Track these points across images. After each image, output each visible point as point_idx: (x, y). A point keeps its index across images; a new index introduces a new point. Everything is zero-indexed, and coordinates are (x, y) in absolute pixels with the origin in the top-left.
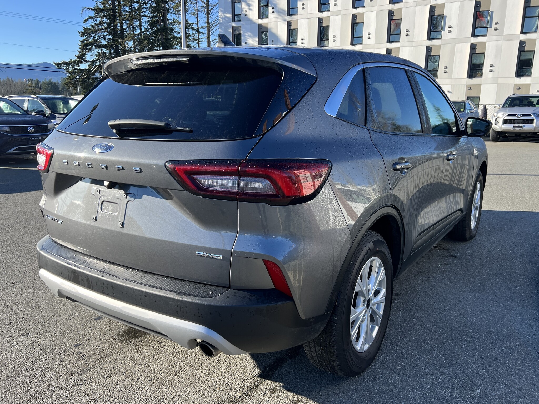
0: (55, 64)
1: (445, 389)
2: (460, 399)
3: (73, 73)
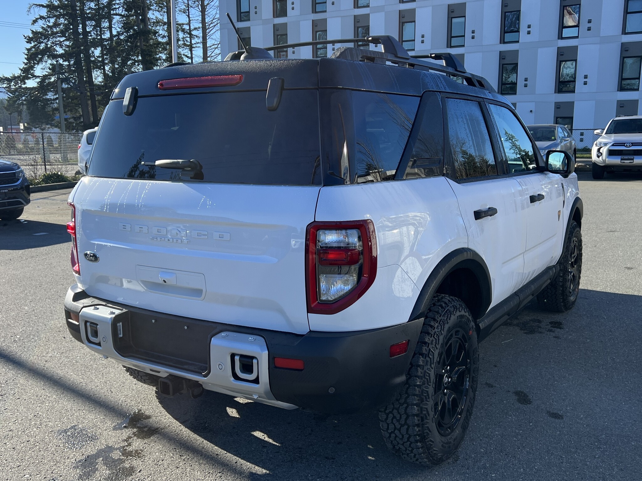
3: (17, 93)
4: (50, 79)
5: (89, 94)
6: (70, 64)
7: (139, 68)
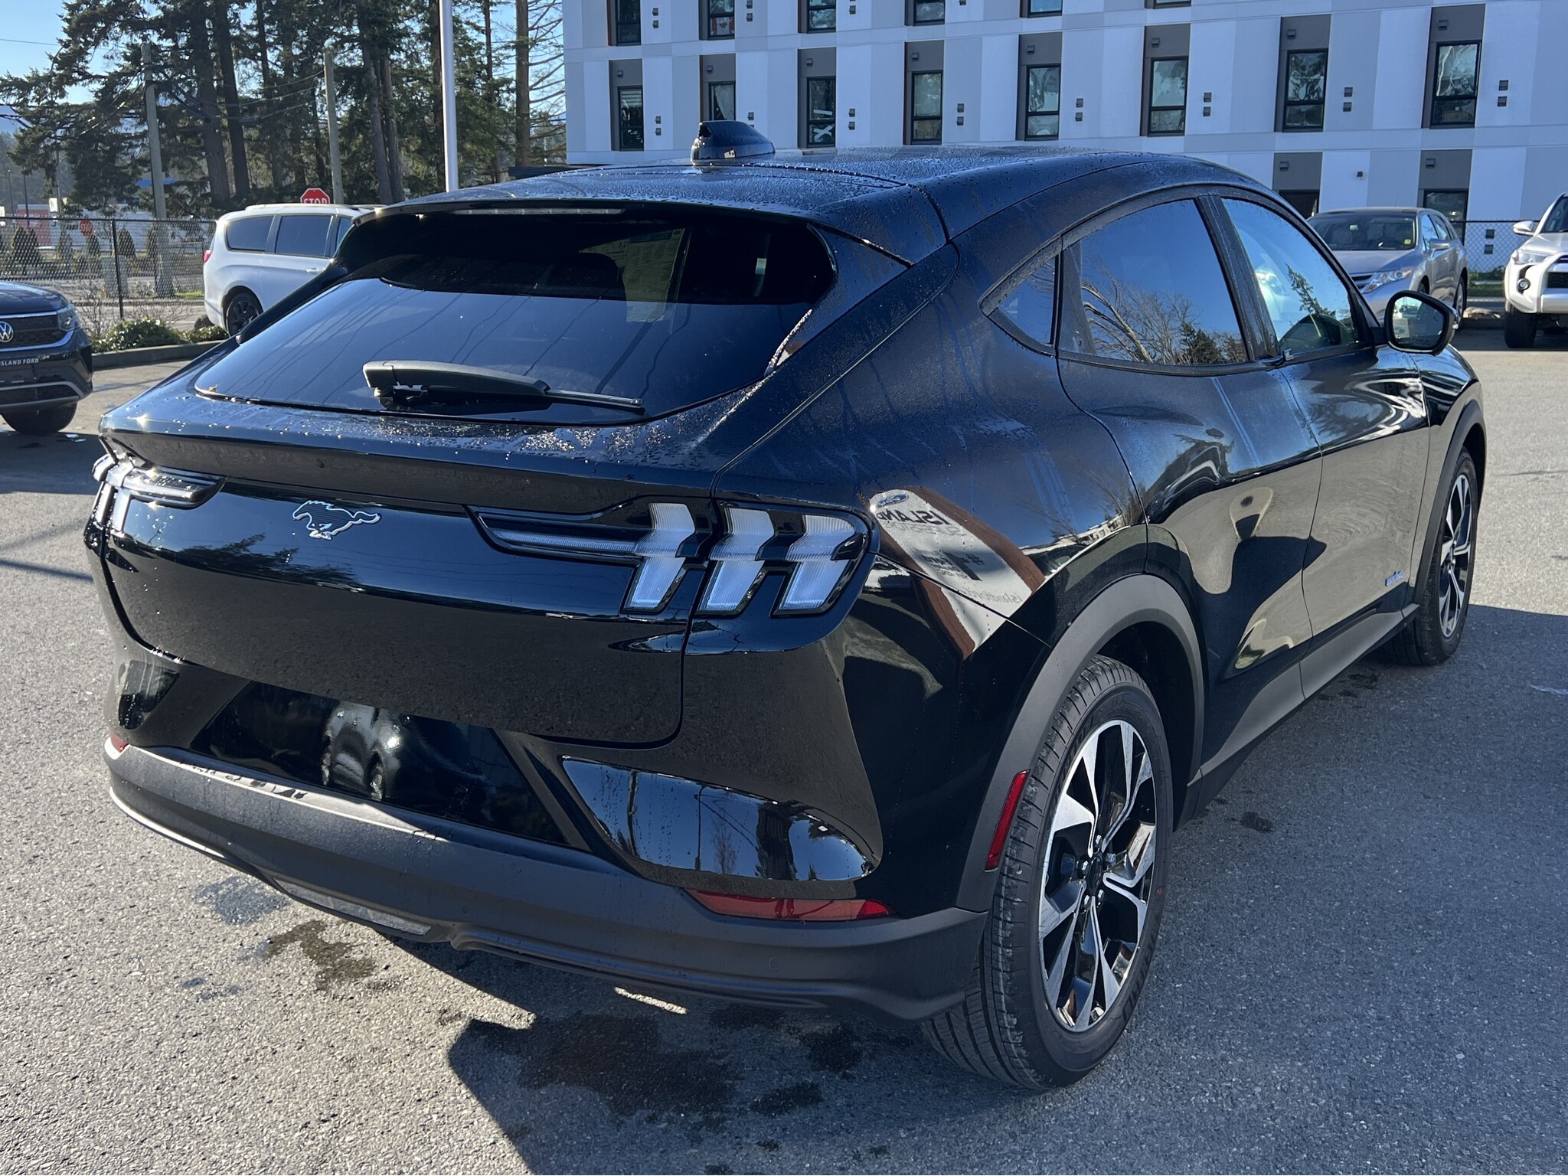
3: (43, 120)
4: (126, 82)
5: (225, 122)
6: (177, 45)
7: (354, 57)
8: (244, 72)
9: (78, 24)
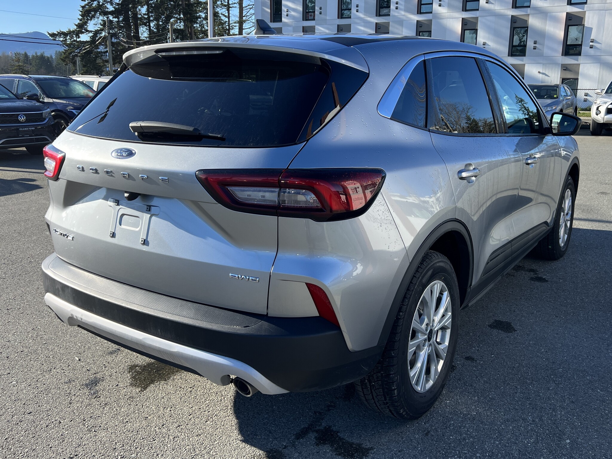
0: (49, 34)
1: (528, 439)
2: (545, 451)
3: (72, 46)
4: (101, 33)
6: (119, 20)
7: (181, 26)
8: (142, 30)
9: (85, 13)
